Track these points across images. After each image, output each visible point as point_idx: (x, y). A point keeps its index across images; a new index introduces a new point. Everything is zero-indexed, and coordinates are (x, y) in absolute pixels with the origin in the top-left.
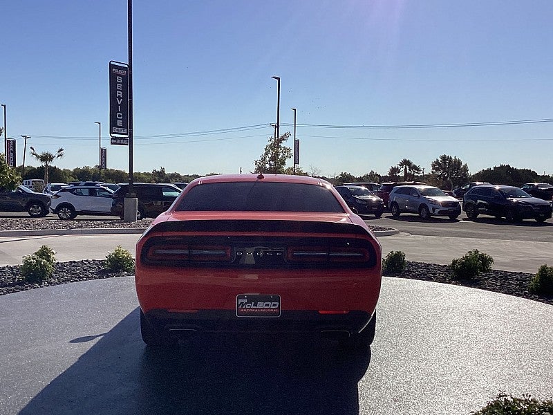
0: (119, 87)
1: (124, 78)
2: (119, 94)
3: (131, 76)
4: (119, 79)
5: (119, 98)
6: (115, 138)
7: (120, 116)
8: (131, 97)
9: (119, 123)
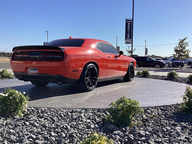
0: (129, 26)
1: (131, 23)
2: (129, 28)
3: (133, 22)
4: (129, 24)
5: (129, 29)
6: (127, 42)
7: (129, 35)
8: (133, 29)
9: (128, 37)
